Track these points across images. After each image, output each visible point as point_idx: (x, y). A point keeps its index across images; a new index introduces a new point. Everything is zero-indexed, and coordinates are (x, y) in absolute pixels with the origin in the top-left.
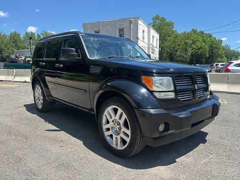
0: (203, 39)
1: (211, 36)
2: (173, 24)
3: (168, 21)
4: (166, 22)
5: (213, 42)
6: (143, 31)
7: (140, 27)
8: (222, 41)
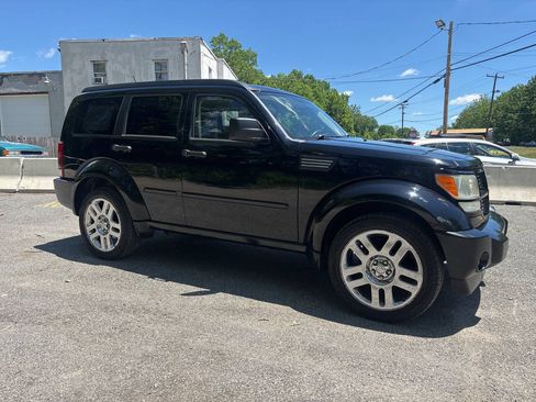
0: (315, 92)
1: (327, 87)
2: (256, 55)
3: (244, 48)
4: (241, 52)
5: (332, 99)
6: (210, 70)
7: (203, 59)
8: (347, 97)
